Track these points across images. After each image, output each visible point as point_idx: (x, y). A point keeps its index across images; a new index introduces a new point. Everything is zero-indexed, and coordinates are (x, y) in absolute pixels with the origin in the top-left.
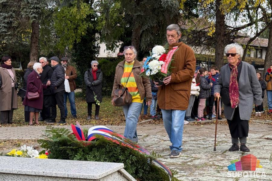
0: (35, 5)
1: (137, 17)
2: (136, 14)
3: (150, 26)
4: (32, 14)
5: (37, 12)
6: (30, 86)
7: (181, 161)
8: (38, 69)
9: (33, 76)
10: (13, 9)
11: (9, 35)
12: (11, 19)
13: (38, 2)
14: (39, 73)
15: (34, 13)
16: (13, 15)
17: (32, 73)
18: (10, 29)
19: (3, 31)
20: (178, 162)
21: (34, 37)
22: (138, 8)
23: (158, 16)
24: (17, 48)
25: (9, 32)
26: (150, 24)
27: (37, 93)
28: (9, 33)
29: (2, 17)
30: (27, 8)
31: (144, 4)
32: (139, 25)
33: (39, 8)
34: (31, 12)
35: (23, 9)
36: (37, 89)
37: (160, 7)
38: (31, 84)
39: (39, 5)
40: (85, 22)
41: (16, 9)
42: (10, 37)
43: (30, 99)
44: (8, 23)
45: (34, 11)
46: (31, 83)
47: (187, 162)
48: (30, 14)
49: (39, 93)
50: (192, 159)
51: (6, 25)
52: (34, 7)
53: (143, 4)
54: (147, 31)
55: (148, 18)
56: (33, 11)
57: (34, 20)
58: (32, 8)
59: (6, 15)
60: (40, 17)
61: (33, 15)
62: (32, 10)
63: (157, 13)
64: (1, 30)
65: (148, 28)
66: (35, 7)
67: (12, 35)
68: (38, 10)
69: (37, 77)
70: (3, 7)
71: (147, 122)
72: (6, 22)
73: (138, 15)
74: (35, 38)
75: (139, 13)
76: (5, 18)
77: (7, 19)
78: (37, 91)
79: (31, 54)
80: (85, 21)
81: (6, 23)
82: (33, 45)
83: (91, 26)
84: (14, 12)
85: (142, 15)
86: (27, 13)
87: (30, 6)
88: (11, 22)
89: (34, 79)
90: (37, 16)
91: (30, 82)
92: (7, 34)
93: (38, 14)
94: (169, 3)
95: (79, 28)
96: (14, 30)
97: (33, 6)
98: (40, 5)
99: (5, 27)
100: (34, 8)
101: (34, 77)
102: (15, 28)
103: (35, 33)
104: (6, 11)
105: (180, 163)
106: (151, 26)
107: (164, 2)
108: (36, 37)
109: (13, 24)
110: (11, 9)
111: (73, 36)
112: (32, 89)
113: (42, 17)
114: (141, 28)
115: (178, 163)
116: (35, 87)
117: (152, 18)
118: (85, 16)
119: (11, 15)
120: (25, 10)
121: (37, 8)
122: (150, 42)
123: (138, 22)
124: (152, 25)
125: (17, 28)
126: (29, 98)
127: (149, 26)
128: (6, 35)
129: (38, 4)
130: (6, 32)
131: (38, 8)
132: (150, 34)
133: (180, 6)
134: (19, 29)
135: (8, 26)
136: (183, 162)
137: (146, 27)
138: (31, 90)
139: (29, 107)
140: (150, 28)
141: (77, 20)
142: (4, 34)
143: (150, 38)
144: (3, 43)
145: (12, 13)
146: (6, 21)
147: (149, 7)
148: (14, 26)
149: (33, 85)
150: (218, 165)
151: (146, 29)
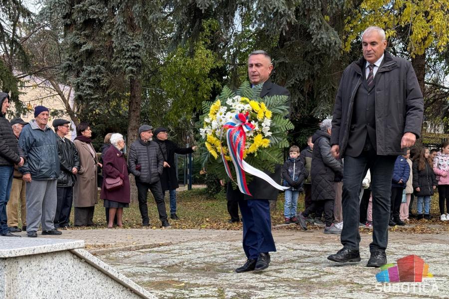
0: (133, 53)
1: (279, 66)
2: (278, 62)
3: (298, 80)
4: (127, 67)
5: (135, 64)
6: (108, 169)
7: (302, 276)
8: (119, 143)
9: (111, 153)
10: (102, 60)
11: (96, 99)
12: (98, 75)
13: (138, 49)
14: (119, 149)
15: (130, 64)
16: (102, 69)
17: (110, 149)
18: (98, 91)
19: (88, 92)
20: (295, 277)
21: (134, 102)
22: (282, 52)
23: (311, 63)
24: (113, 120)
25: (96, 94)
26: (298, 76)
27: (119, 179)
28: (96, 96)
29: (86, 72)
30: (120, 58)
31: (291, 45)
32: (281, 78)
33: (139, 58)
34: (126, 63)
35: (115, 60)
36: (119, 172)
37: (315, 50)
38: (109, 165)
39: (137, 53)
40: (208, 80)
41: (106, 60)
42: (97, 102)
43: (110, 189)
44: (94, 81)
45: (131, 62)
46: (109, 163)
47: (311, 278)
48: (126, 66)
49: (121, 178)
50: (322, 274)
51: (92, 85)
52: (131, 55)
53: (289, 45)
54: (294, 88)
55: (296, 66)
56: (129, 63)
57: (130, 75)
58: (128, 57)
59: (92, 69)
60: (140, 71)
61: (130, 68)
62: (128, 61)
63: (311, 59)
64: (85, 91)
65: (295, 82)
66: (133, 56)
67: (100, 99)
68: (136, 61)
69: (118, 155)
70: (87, 58)
71: (285, 227)
72: (91, 80)
73: (280, 63)
74: (135, 104)
75: (282, 60)
76: (90, 73)
77: (93, 75)
78: (118, 176)
79: (129, 128)
80: (208, 77)
81: (91, 82)
82: (132, 114)
83: (218, 85)
84: (103, 64)
85: (287, 62)
86: (121, 65)
87: (125, 55)
88: (99, 80)
89: (112, 157)
90: (135, 69)
91: (107, 162)
92: (93, 97)
93: (136, 67)
94: (325, 40)
95: (200, 88)
96: (104, 92)
97: (129, 54)
98: (140, 53)
99: (90, 87)
100: (131, 57)
101: (112, 155)
102: (104, 89)
103: (134, 97)
104: (92, 64)
105: (299, 279)
106: (300, 79)
107: (317, 39)
108: (137, 103)
109: (101, 82)
110: (100, 60)
111: (192, 101)
112: (111, 173)
113: (142, 71)
114: (285, 82)
115: (295, 279)
116: (116, 170)
117: (302, 67)
118: (207, 70)
119: (99, 69)
120: (118, 60)
121: (134, 57)
122: (298, 105)
123: (281, 74)
124: (302, 78)
125: (108, 88)
126: (108, 187)
127: (296, 80)
128: (92, 99)
129: (137, 51)
130: (91, 95)
131: (137, 56)
132: (298, 93)
133: (345, 47)
134: (110, 90)
135: (94, 85)
136: (303, 278)
137: (292, 81)
138: (109, 175)
139: (109, 201)
140: (298, 82)
141: (196, 75)
142: (89, 98)
143: (299, 99)
144: (96, 113)
145: (100, 66)
146: (91, 78)
147: (299, 50)
148: (103, 86)
149: (111, 167)
150: (358, 284)
151: (293, 85)
